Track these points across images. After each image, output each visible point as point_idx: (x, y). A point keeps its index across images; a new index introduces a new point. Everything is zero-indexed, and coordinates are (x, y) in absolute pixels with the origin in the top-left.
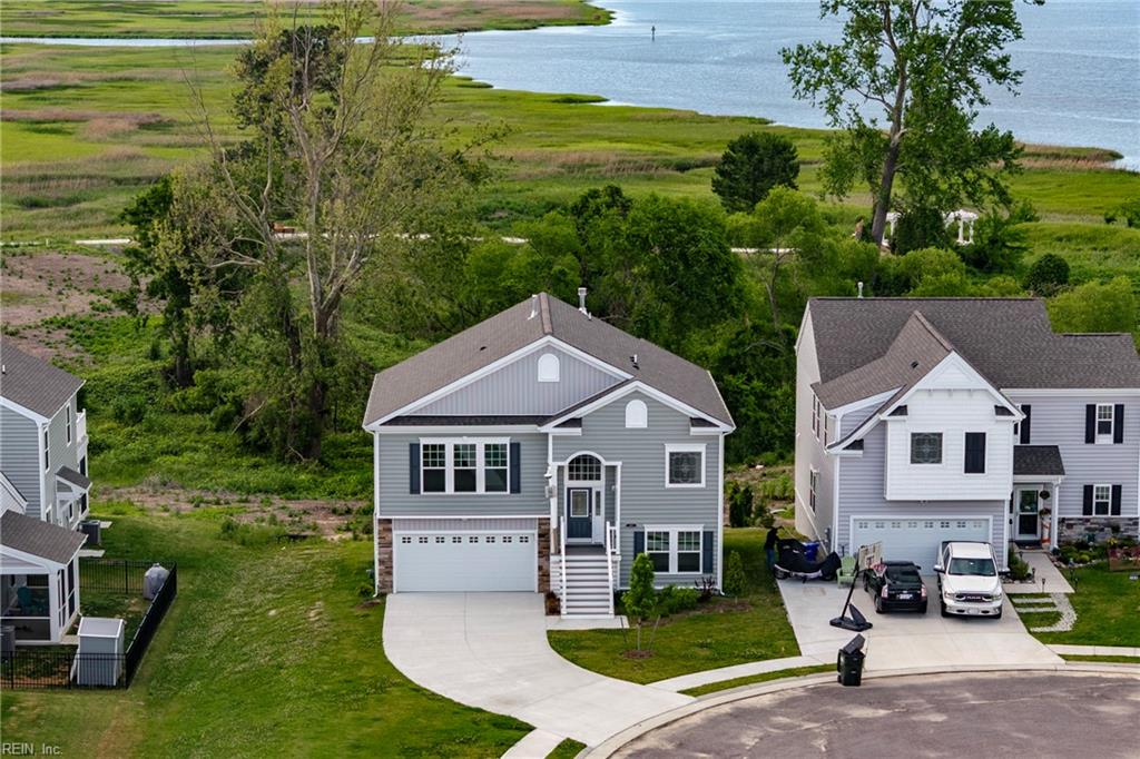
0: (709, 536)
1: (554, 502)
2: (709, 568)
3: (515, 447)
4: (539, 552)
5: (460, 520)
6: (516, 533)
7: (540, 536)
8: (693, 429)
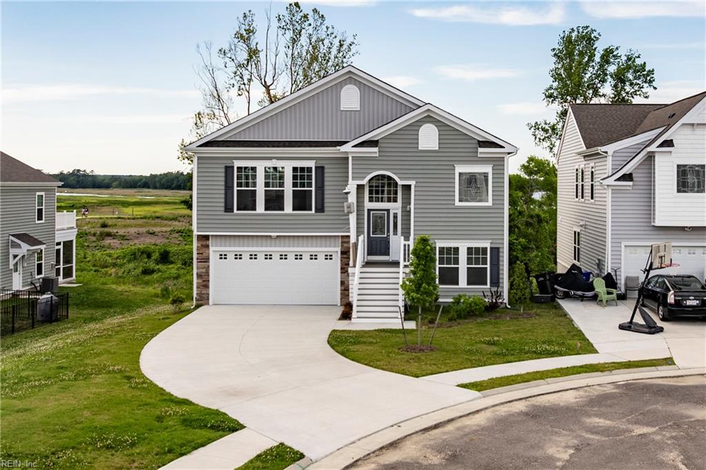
0: (496, 251)
1: (353, 218)
2: (496, 282)
3: (320, 170)
4: (342, 269)
5: (270, 236)
6: (321, 250)
7: (342, 253)
8: (480, 150)
